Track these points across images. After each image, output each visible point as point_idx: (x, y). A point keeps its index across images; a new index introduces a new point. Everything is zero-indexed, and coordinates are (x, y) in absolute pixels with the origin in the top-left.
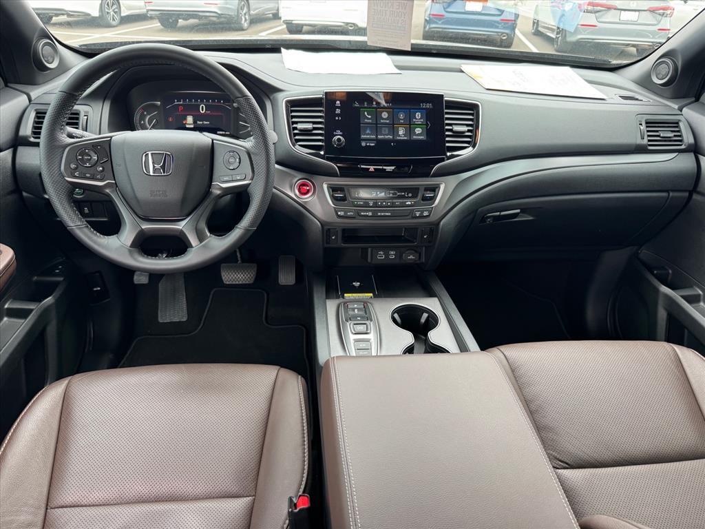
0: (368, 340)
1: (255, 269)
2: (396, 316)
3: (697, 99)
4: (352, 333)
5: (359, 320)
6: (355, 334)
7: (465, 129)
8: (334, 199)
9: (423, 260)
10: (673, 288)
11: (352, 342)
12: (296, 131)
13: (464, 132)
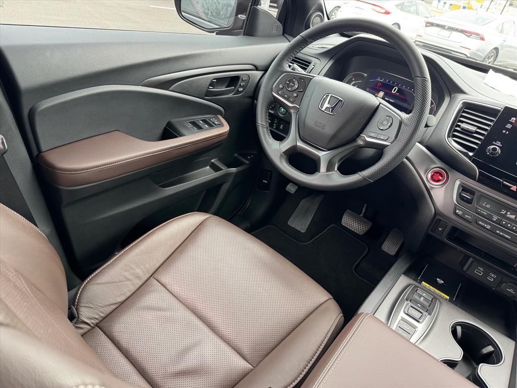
0: (415, 327)
1: (369, 227)
2: (459, 329)
4: (405, 312)
5: (418, 307)
6: (407, 314)
8: (460, 197)
11: (399, 318)
12: (457, 128)
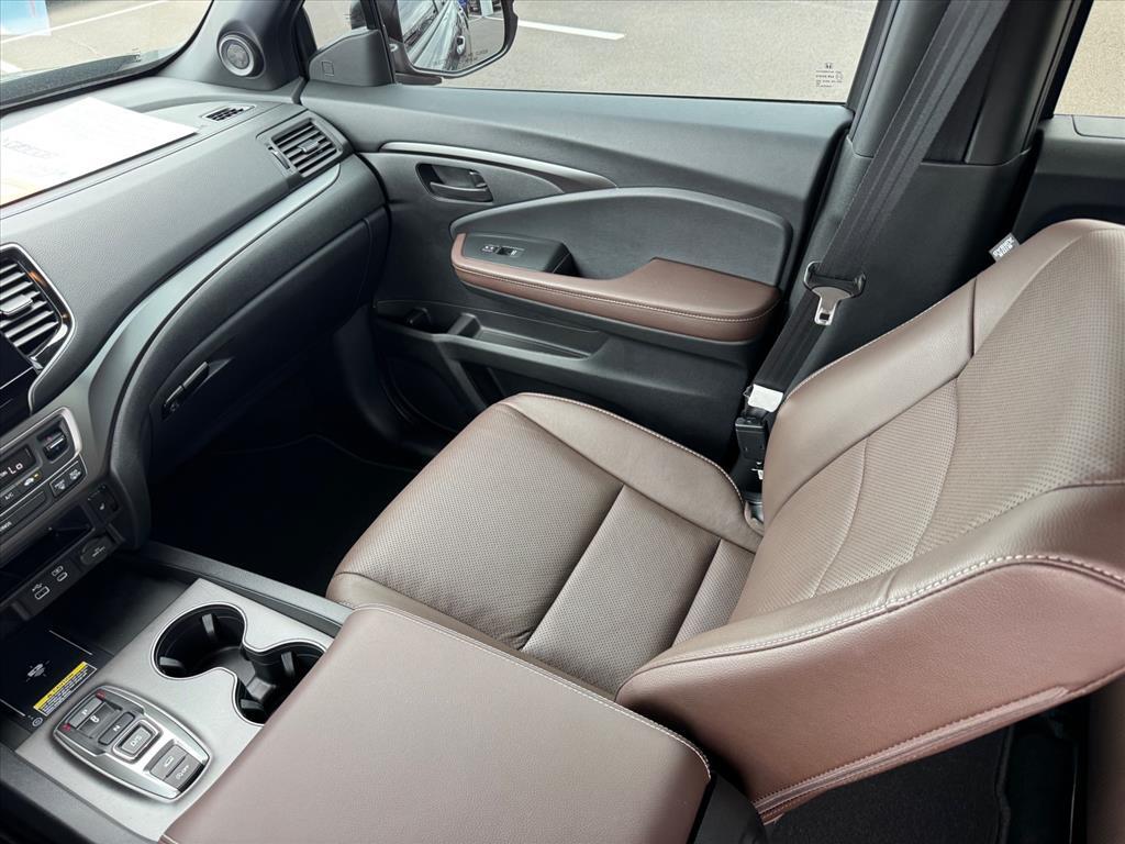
0: (170, 745)
2: (165, 661)
3: (307, 79)
4: (132, 762)
5: (120, 731)
7: (25, 300)
9: (120, 538)
10: (445, 332)
11: (146, 775)
13: (28, 308)
